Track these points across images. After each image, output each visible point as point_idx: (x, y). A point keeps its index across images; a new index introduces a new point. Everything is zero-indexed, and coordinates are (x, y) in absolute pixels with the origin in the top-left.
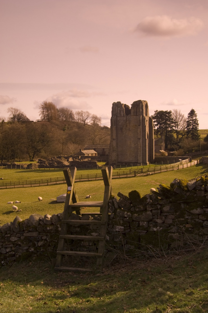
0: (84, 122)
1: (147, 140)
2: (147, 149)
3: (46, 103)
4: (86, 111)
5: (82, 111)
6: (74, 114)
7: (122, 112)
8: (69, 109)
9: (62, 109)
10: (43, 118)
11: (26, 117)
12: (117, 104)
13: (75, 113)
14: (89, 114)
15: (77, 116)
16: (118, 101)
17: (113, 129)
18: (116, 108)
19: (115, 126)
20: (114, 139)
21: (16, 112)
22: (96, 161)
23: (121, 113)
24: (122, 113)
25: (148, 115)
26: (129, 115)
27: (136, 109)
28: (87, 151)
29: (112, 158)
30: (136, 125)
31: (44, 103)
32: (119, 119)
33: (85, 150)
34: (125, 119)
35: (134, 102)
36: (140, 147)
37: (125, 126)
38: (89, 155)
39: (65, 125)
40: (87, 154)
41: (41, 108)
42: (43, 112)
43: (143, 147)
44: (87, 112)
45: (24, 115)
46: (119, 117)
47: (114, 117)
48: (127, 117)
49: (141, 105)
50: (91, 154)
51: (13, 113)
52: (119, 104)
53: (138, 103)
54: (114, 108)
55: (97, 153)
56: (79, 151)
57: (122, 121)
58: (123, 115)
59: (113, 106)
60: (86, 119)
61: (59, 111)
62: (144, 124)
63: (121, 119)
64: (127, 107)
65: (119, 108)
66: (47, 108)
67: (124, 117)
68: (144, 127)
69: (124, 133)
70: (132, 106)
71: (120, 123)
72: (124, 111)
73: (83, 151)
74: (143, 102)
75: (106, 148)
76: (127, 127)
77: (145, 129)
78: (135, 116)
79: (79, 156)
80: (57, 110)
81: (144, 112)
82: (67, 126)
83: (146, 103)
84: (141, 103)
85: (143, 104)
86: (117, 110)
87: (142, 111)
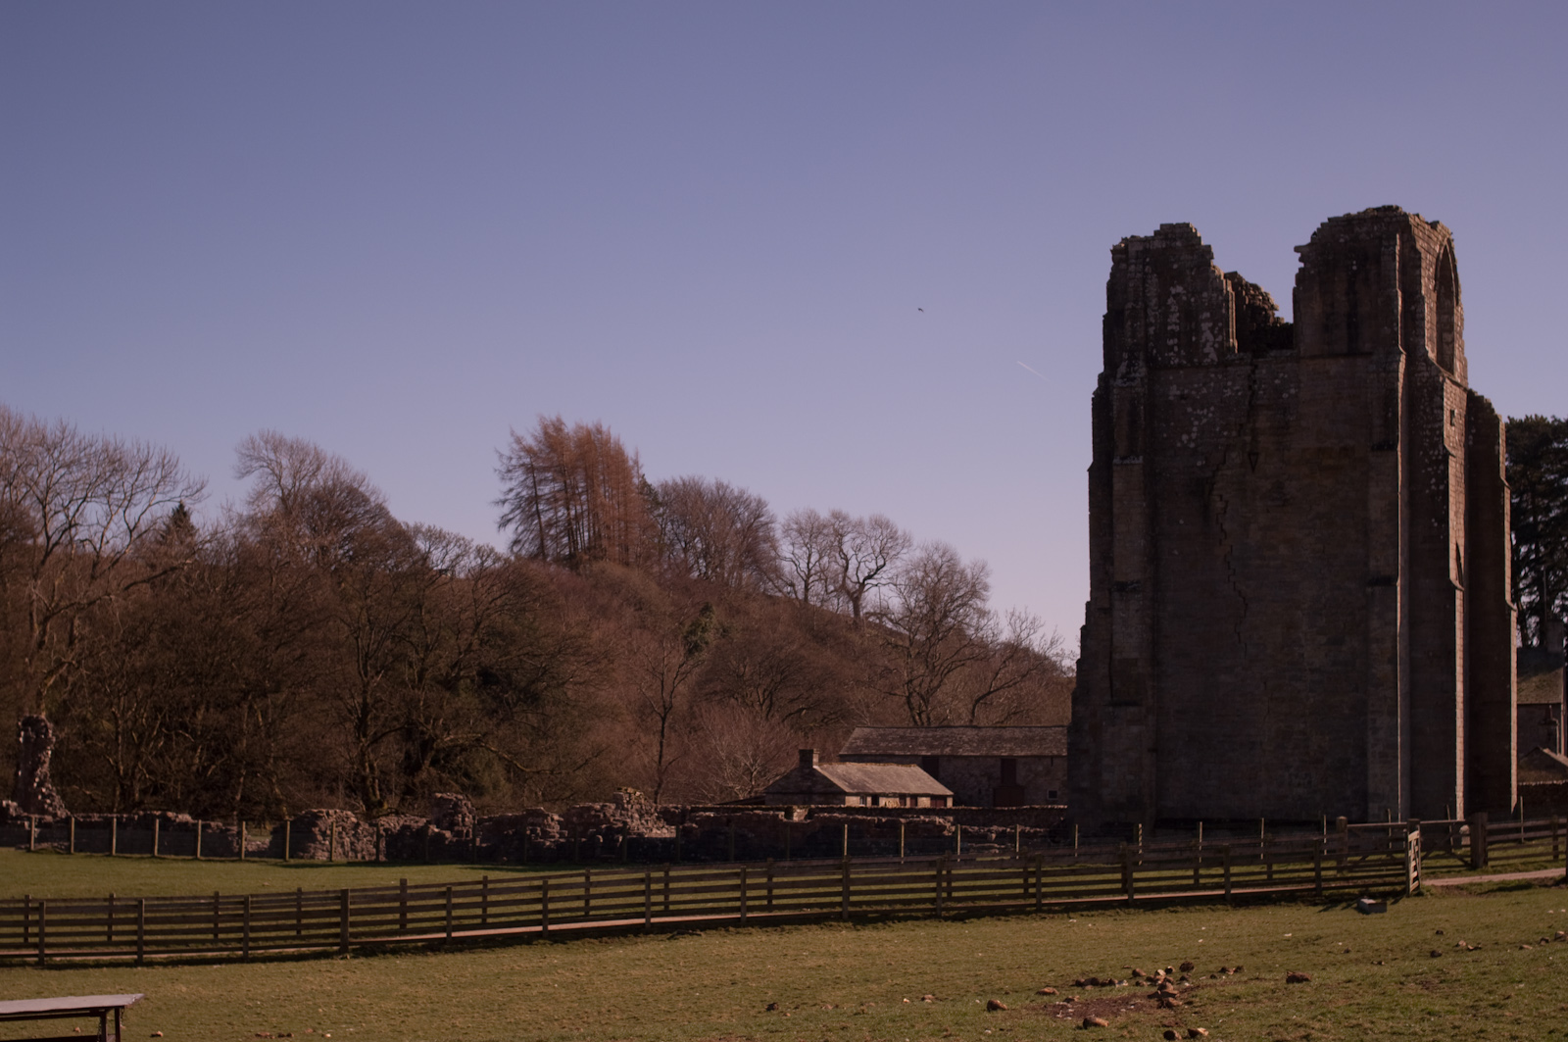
0: (855, 597)
1: (1459, 595)
2: (1459, 687)
3: (558, 429)
4: (866, 520)
5: (837, 516)
6: (778, 534)
7: (1205, 326)
8: (736, 494)
9: (686, 493)
10: (533, 549)
11: (381, 511)
12: (1157, 244)
13: (787, 531)
14: (893, 537)
15: (801, 552)
16: (1174, 221)
17: (1118, 486)
18: (1153, 290)
19: (1141, 460)
20: (1122, 587)
21: (307, 468)
22: (938, 820)
23: (1198, 332)
24: (1208, 335)
25: (1457, 364)
26: (1273, 353)
27: (1351, 290)
28: (866, 773)
29: (1106, 776)
30: (1345, 451)
31: (538, 431)
32: (1174, 391)
33: (844, 759)
34: (1234, 388)
35: (1333, 222)
36: (1393, 661)
37: (1235, 457)
38: (883, 802)
39: (706, 609)
40: (863, 796)
41: (519, 475)
42: (535, 499)
43: (1413, 668)
44: (880, 524)
45: (372, 499)
46: (1181, 372)
47: (1133, 375)
48: (1256, 367)
49: (1398, 248)
50: (894, 795)
51: (280, 478)
52: (1179, 244)
53: (1365, 229)
54: (1131, 285)
55: (949, 793)
56: (794, 761)
57: (1208, 409)
58: (1213, 356)
59: (1123, 266)
60: (870, 577)
61: (660, 499)
62: (1426, 436)
63: (1194, 393)
64: (1254, 297)
65: (1174, 286)
66: (562, 471)
67: (1229, 369)
68: (1430, 469)
69: (1224, 527)
70: (1309, 266)
71: (1189, 433)
72: (1224, 311)
73: (825, 766)
74: (1416, 231)
75: (1035, 753)
76: (1253, 469)
77: (1442, 487)
78: (1342, 361)
79: (795, 807)
80: (641, 493)
81: (1427, 325)
82: (714, 620)
83: (1441, 245)
84: (1398, 236)
85: (1418, 247)
86: (1154, 301)
87: (1413, 308)
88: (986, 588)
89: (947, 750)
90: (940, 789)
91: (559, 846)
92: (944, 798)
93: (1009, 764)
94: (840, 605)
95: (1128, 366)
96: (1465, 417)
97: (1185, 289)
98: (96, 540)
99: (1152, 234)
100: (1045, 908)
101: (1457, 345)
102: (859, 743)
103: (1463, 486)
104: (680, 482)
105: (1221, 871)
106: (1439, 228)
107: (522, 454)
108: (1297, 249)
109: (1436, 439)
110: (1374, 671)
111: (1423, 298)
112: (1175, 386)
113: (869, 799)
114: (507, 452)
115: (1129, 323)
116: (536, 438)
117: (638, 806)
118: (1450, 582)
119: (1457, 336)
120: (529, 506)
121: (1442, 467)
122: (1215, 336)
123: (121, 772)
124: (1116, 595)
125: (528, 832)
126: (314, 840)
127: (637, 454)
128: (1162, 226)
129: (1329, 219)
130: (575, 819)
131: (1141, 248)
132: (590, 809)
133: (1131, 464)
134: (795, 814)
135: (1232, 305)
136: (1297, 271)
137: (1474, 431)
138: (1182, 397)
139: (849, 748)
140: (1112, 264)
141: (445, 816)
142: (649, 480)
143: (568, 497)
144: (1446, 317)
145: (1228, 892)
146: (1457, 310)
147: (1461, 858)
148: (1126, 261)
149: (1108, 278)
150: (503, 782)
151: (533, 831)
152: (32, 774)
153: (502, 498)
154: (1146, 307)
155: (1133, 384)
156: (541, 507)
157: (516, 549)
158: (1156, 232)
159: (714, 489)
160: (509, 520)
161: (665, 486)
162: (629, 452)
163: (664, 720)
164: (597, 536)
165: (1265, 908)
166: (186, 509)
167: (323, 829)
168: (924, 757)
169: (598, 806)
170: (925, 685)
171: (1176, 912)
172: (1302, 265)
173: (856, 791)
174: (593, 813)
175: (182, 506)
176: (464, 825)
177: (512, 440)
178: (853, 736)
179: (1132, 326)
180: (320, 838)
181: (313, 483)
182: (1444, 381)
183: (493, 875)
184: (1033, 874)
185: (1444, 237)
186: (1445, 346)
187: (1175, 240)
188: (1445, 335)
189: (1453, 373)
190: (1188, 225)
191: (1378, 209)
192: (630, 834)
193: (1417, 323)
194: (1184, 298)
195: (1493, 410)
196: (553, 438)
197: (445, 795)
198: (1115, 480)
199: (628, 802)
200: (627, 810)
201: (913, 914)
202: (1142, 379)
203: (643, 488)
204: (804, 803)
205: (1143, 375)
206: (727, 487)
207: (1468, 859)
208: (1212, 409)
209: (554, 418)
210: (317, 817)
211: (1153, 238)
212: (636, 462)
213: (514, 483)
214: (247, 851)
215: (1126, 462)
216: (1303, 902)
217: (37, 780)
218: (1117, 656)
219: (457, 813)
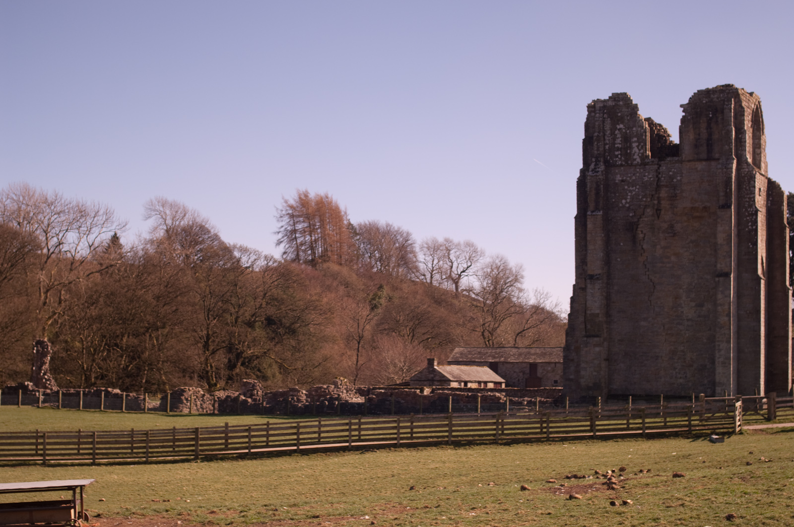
0: (456, 282)
1: (763, 282)
2: (763, 328)
3: (306, 196)
4: (462, 242)
5: (447, 240)
7: (635, 145)
8: (396, 229)
9: (371, 229)
10: (293, 256)
11: (216, 237)
12: (611, 103)
13: (422, 248)
14: (475, 251)
15: (429, 258)
16: (619, 92)
17: (590, 226)
18: (608, 126)
19: (601, 213)
20: (591, 277)
21: (179, 215)
22: (498, 394)
23: (631, 148)
24: (636, 150)
25: (763, 165)
26: (669, 159)
27: (709, 127)
28: (461, 370)
29: (583, 373)
30: (705, 208)
31: (297, 198)
32: (618, 178)
33: (450, 363)
34: (649, 177)
35: (700, 93)
36: (729, 315)
37: (649, 211)
38: (469, 385)
39: (381, 287)
40: (460, 382)
41: (286, 219)
42: (294, 231)
43: (739, 319)
44: (469, 245)
45: (212, 231)
46: (622, 168)
47: (597, 170)
48: (660, 166)
49: (733, 106)
50: (475, 382)
51: (165, 220)
52: (621, 103)
53: (716, 96)
54: (597, 124)
55: (503, 381)
56: (425, 364)
57: (636, 186)
58: (638, 160)
59: (593, 114)
60: (464, 271)
61: (358, 232)
62: (747, 201)
63: (628, 179)
64: (659, 130)
65: (619, 124)
66: (308, 217)
67: (647, 166)
68: (748, 218)
69: (644, 247)
70: (687, 114)
71: (626, 199)
72: (644, 137)
73: (441, 367)
74: (742, 97)
75: (547, 361)
76: (658, 217)
77: (754, 227)
78: (704, 163)
79: (425, 387)
80: (348, 228)
81: (747, 145)
82: (385, 293)
83: (755, 104)
84: (733, 100)
85: (743, 105)
86: (609, 132)
87: (740, 136)
88: (522, 277)
89: (502, 359)
90: (499, 379)
91: (306, 406)
92: (500, 383)
93: (533, 366)
94: (449, 286)
95: (595, 165)
96: (767, 191)
97: (624, 126)
98: (73, 251)
99: (608, 98)
100: (551, 439)
101: (762, 155)
102: (458, 355)
103: (765, 226)
104: (367, 223)
105: (640, 421)
106: (754, 95)
107: (288, 208)
108: (681, 106)
109: (751, 203)
110: (719, 320)
111: (745, 131)
112: (619, 176)
113: (463, 384)
114: (280, 207)
115: (596, 143)
116: (295, 200)
117: (345, 387)
118: (758, 275)
119: (762, 150)
120: (291, 235)
121: (754, 217)
122: (639, 150)
123: (85, 368)
124: (588, 281)
125: (290, 399)
126: (182, 403)
127: (346, 209)
128: (613, 94)
129: (698, 91)
130: (314, 393)
131: (602, 105)
132: (321, 388)
133: (597, 215)
134: (425, 391)
135: (648, 134)
136: (681, 117)
137: (771, 199)
138: (623, 181)
139: (453, 358)
140: (587, 113)
141: (248, 391)
142: (352, 222)
143: (311, 230)
144: (757, 141)
145: (644, 431)
146: (763, 138)
147: (762, 415)
148: (594, 112)
149: (585, 120)
150: (277, 374)
151: (293, 399)
152: (40, 369)
153: (278, 230)
154: (604, 135)
155: (598, 174)
156: (297, 235)
157: (284, 256)
158: (610, 97)
159: (385, 226)
160: (281, 242)
161: (360, 225)
162: (342, 208)
163: (359, 343)
164: (326, 250)
165: (662, 440)
166: (118, 235)
167: (187, 397)
168: (491, 363)
169: (325, 386)
170: (491, 326)
171: (617, 441)
172: (684, 114)
173: (456, 380)
174: (323, 390)
175: (116, 234)
176: (258, 396)
177: (283, 201)
178: (455, 351)
179: (597, 145)
180: (185, 402)
181: (182, 223)
182: (756, 173)
183: (272, 421)
184: (545, 422)
185: (756, 100)
186: (756, 156)
187: (619, 101)
188: (757, 150)
189: (760, 169)
190: (625, 94)
191: (723, 86)
192: (341, 400)
193: (742, 144)
194: (624, 131)
195: (781, 188)
196: (304, 201)
197: (248, 381)
198: (588, 223)
199: (341, 385)
200: (340, 388)
201: (484, 442)
202: (602, 171)
203: (349, 226)
204: (430, 386)
205: (602, 169)
206: (392, 226)
207: (766, 416)
208: (638, 187)
209: (304, 191)
210: (183, 391)
211: (608, 100)
212: (346, 213)
213: (283, 223)
214: (148, 408)
215: (594, 213)
216: (682, 437)
217: (43, 372)
218: (588, 312)
219: (254, 389)
